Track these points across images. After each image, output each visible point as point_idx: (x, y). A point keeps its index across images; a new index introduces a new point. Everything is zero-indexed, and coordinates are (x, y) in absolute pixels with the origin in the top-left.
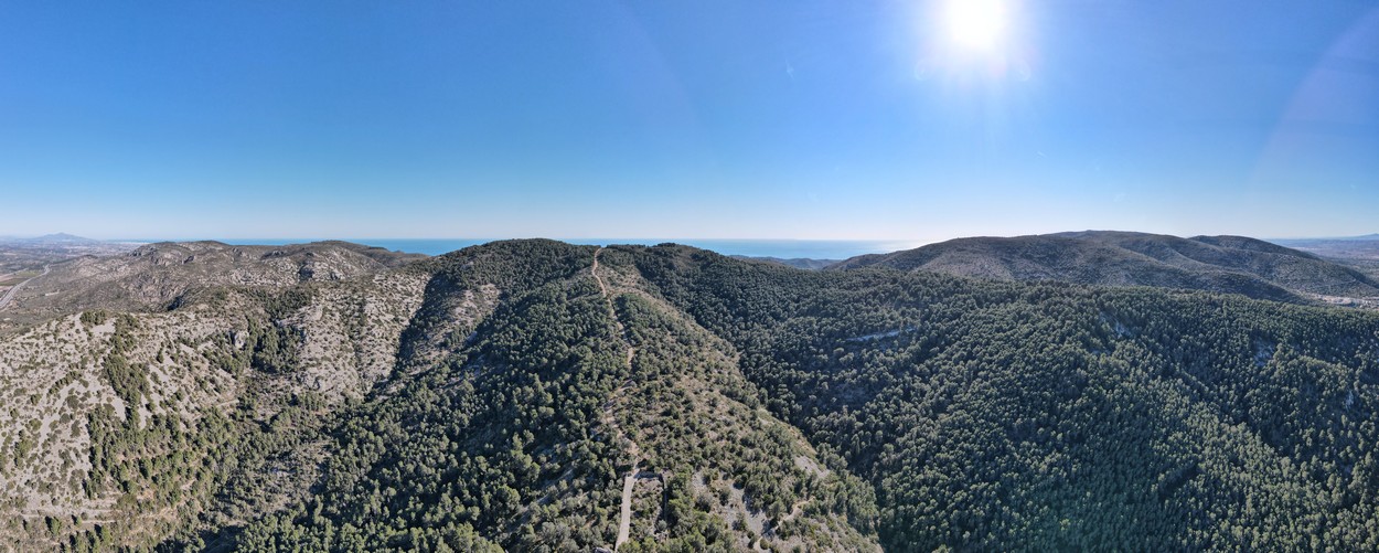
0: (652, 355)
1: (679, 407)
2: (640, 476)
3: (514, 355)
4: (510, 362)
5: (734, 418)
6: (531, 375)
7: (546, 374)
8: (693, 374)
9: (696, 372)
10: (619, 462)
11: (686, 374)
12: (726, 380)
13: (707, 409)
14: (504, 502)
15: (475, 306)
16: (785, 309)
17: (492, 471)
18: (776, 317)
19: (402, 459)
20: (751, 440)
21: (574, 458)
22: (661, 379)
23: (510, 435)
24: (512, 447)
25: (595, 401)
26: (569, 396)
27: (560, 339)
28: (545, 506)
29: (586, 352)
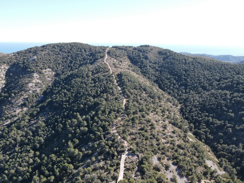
0: (135, 103)
1: (147, 127)
2: (128, 155)
3: (66, 105)
4: (64, 108)
5: (175, 135)
6: (75, 113)
7: (83, 112)
8: (155, 113)
9: (157, 112)
10: (119, 149)
11: (152, 112)
12: (172, 117)
13: (162, 129)
14: (66, 170)
16: (210, 85)
17: (59, 159)
18: (204, 88)
20: (183, 146)
21: (98, 147)
22: (139, 114)
23: (67, 142)
24: (68, 147)
25: (107, 123)
26: (95, 122)
27: (89, 95)
28: (85, 168)
29: (102, 101)
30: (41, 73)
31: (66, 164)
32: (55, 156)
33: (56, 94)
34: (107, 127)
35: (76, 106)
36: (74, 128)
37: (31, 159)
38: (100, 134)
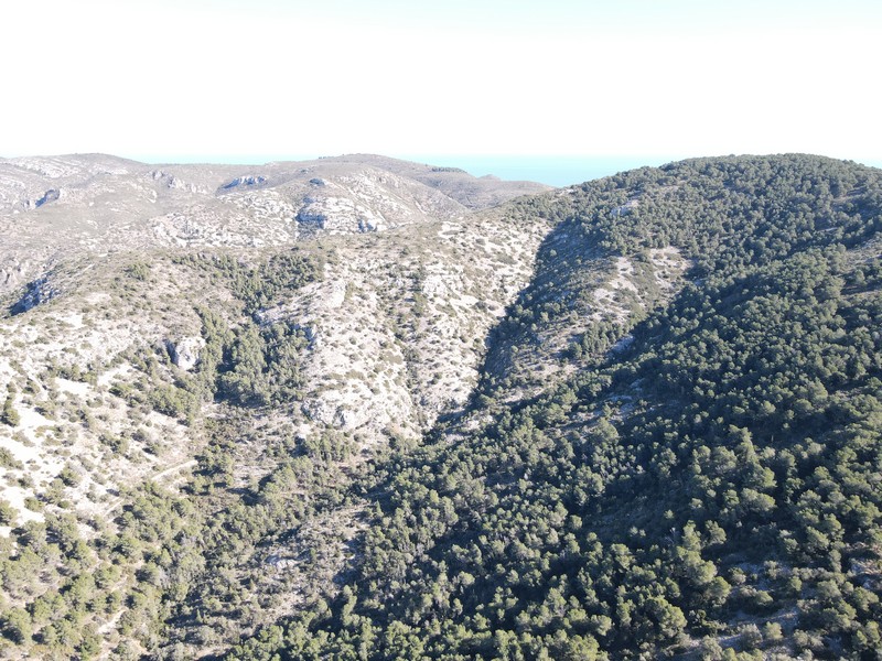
3: (705, 388)
4: (694, 398)
6: (734, 429)
14: (656, 621)
15: (632, 288)
17: (639, 571)
19: (486, 533)
21: (805, 595)
23: (680, 522)
24: (681, 543)
25: (873, 511)
26: (814, 485)
28: (732, 651)
29: (871, 410)
30: (641, 260)
31: (661, 598)
32: (628, 555)
33: (678, 340)
34: (868, 527)
35: (745, 402)
36: (718, 480)
37: (553, 531)
38: (827, 542)
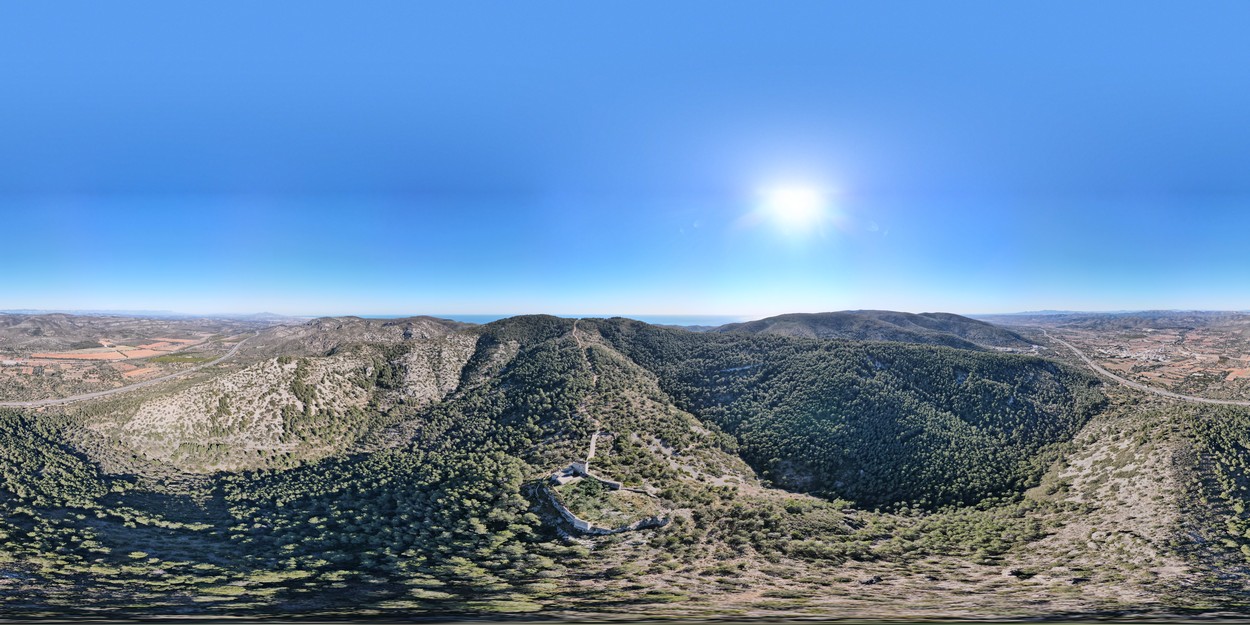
0: (608, 379)
1: (623, 405)
2: (601, 434)
3: (528, 379)
4: (526, 383)
5: (655, 410)
6: (538, 389)
7: (546, 388)
8: (631, 389)
9: (633, 388)
10: (589, 429)
11: (627, 389)
12: (651, 392)
13: (640, 405)
16: (685, 354)
18: (680, 359)
20: (665, 419)
21: (563, 426)
22: (613, 391)
23: (526, 417)
24: (527, 422)
25: (575, 402)
26: (560, 399)
27: (555, 370)
29: (570, 377)
34: (574, 406)
36: (535, 404)
38: (566, 412)
